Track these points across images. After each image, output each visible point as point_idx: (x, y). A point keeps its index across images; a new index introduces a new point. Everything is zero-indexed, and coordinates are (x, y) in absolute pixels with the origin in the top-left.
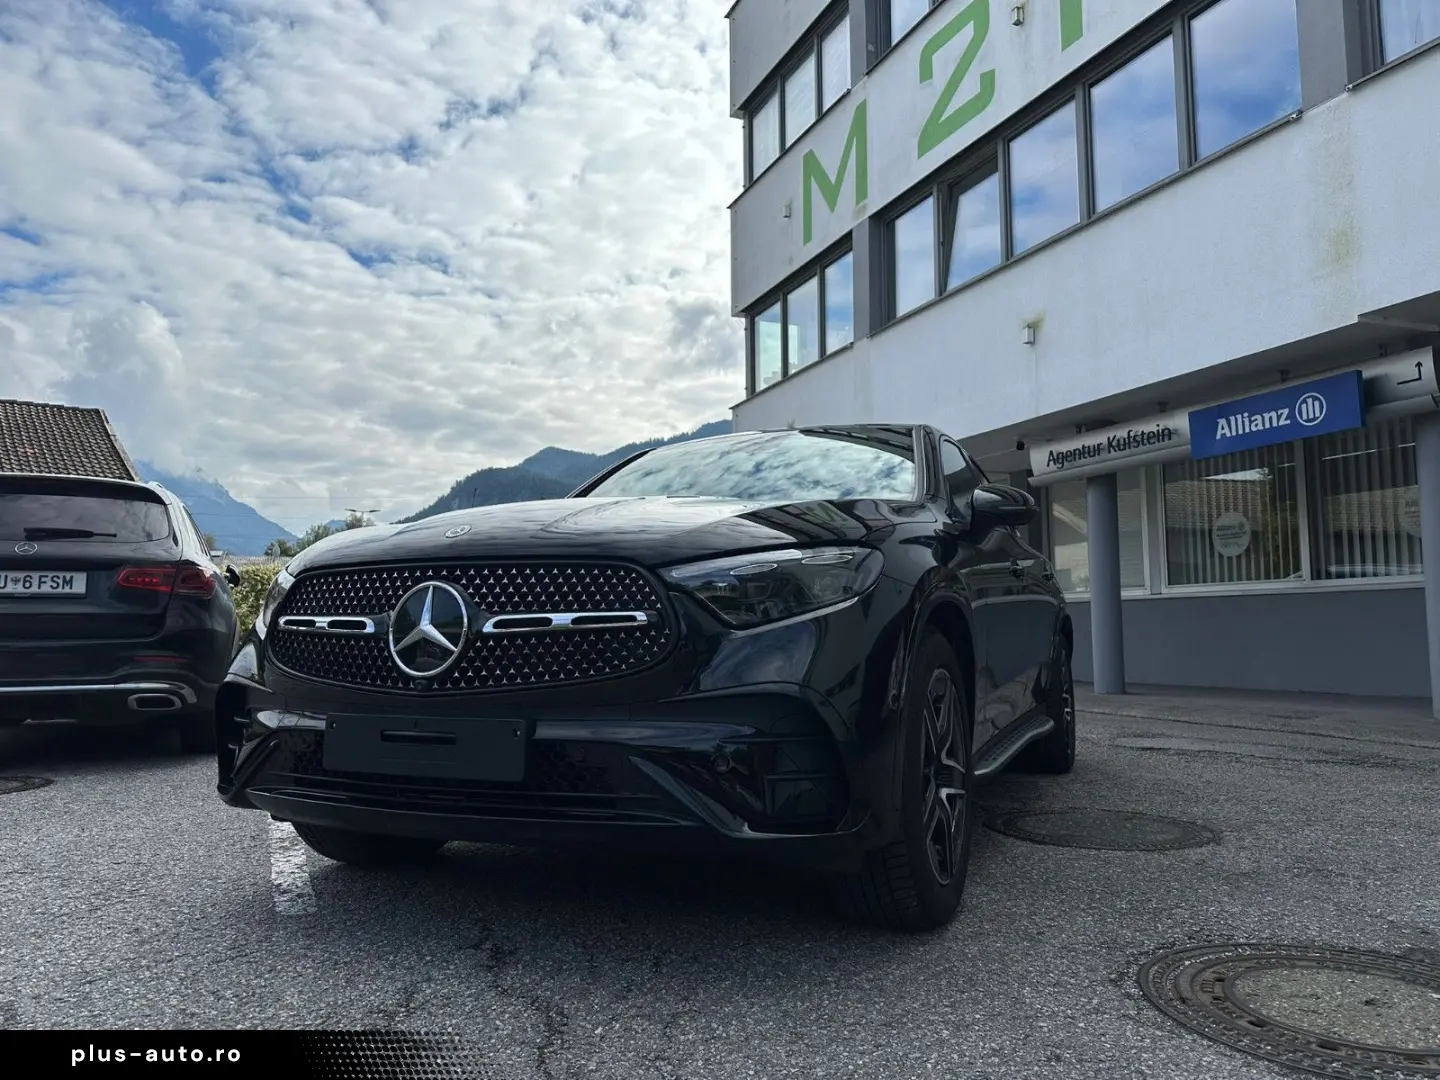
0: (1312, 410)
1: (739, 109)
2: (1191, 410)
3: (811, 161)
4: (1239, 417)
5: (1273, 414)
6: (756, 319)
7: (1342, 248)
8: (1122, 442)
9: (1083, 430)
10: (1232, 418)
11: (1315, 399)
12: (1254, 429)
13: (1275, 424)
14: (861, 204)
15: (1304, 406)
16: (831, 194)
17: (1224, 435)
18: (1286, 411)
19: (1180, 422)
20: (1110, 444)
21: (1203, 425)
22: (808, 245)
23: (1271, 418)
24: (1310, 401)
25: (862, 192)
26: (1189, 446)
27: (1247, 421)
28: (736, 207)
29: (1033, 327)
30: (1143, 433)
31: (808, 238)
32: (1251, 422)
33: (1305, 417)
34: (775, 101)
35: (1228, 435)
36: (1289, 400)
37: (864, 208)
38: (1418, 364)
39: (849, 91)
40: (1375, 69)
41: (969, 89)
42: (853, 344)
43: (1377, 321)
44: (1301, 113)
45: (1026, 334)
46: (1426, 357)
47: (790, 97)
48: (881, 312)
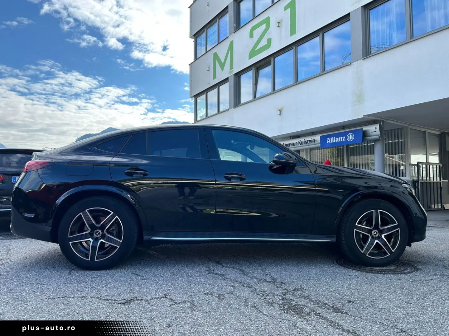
0: (351, 137)
1: (193, 36)
2: (320, 135)
3: (215, 54)
4: (333, 138)
6: (197, 98)
7: (359, 98)
8: (302, 142)
9: (292, 138)
10: (331, 138)
11: (352, 135)
15: (349, 136)
16: (222, 66)
17: (329, 142)
18: (344, 137)
19: (318, 138)
20: (299, 143)
21: (324, 139)
22: (215, 80)
23: (341, 139)
24: (350, 135)
25: (232, 67)
26: (320, 144)
28: (192, 65)
29: (281, 110)
30: (308, 140)
31: (214, 77)
32: (336, 140)
33: (349, 139)
34: (204, 35)
35: (330, 142)
36: (345, 134)
37: (232, 71)
38: (376, 128)
39: (228, 37)
40: (369, 55)
41: (264, 42)
42: (228, 110)
43: (367, 117)
44: (351, 63)
45: (278, 113)
46: (378, 126)
47: (209, 35)
48: (237, 101)
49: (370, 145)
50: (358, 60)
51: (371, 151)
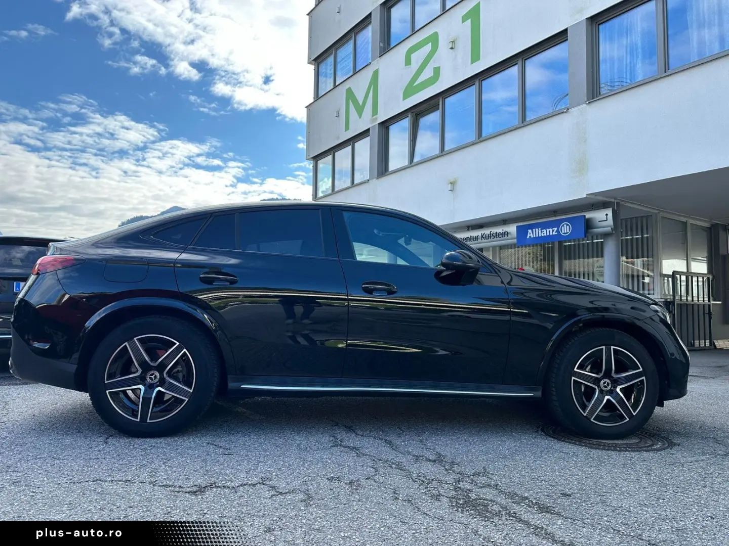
0: (566, 229)
1: (313, 60)
2: (517, 225)
3: (349, 91)
4: (537, 229)
5: (551, 230)
6: (319, 162)
7: (581, 166)
8: (487, 236)
9: (470, 228)
10: (534, 230)
11: (567, 225)
12: (543, 235)
13: (551, 234)
14: (374, 117)
15: (563, 227)
16: (360, 110)
17: (530, 237)
18: (556, 229)
19: (512, 229)
20: (482, 236)
21: (522, 231)
22: (347, 132)
24: (565, 225)
25: (375, 111)
26: (516, 240)
27: (540, 231)
28: (310, 108)
29: (453, 184)
30: (496, 233)
31: (347, 128)
32: (541, 232)
33: (563, 232)
34: (331, 59)
35: (532, 237)
36: (557, 224)
37: (376, 119)
38: (607, 215)
39: (370, 63)
40: (597, 97)
41: (428, 73)
42: (368, 181)
43: (593, 197)
44: (568, 109)
45: (450, 187)
46: (609, 212)
47: (339, 59)
48: (382, 167)
49: (597, 242)
50: (579, 105)
51: (598, 251)
